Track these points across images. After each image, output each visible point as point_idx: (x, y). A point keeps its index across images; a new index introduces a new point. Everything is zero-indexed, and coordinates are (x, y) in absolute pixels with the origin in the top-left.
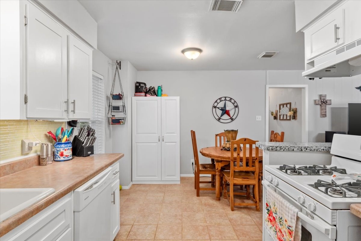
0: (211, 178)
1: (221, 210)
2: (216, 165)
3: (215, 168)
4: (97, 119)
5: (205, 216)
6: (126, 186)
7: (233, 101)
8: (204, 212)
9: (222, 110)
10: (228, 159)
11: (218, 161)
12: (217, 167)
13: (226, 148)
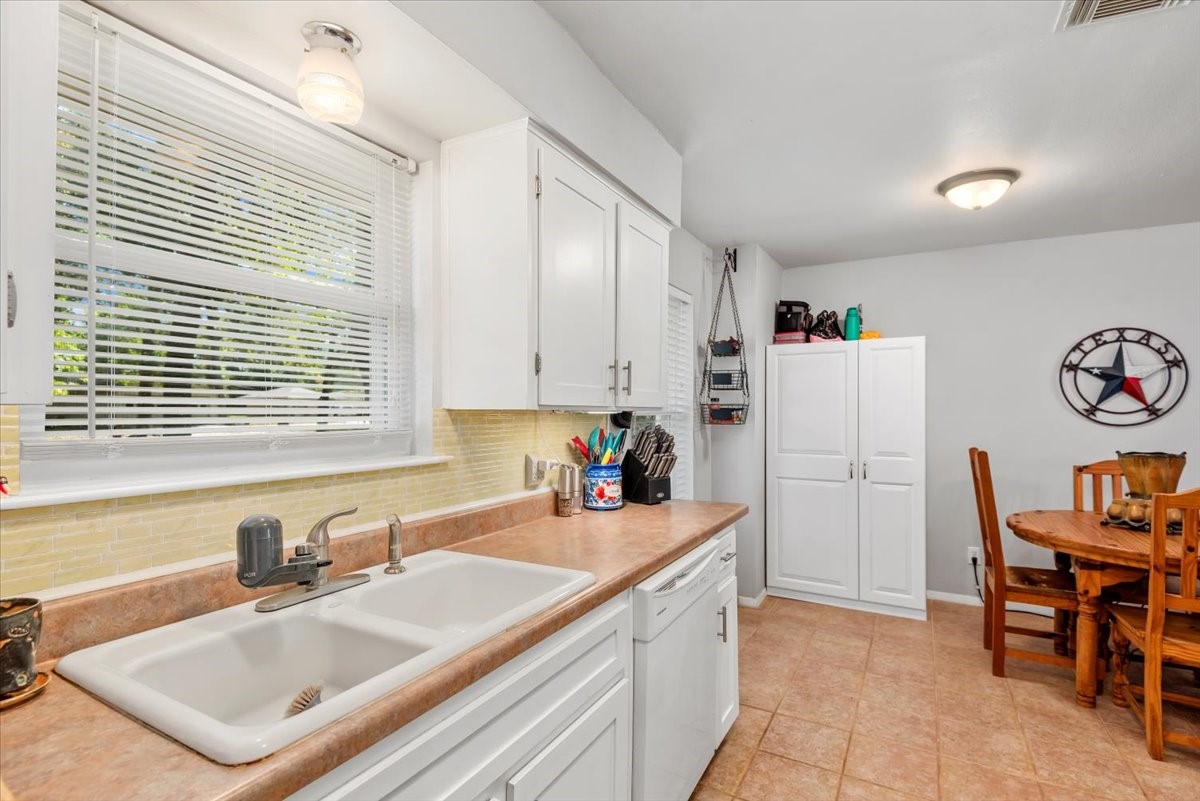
0: (1052, 621)
1: (1100, 745)
2: (1077, 576)
3: (1074, 589)
4: (674, 409)
5: (1028, 748)
6: (751, 599)
7: (1155, 342)
8: (1023, 733)
9: (1104, 375)
10: (1138, 561)
11: (1088, 565)
12: (1085, 585)
13: (1126, 519)
